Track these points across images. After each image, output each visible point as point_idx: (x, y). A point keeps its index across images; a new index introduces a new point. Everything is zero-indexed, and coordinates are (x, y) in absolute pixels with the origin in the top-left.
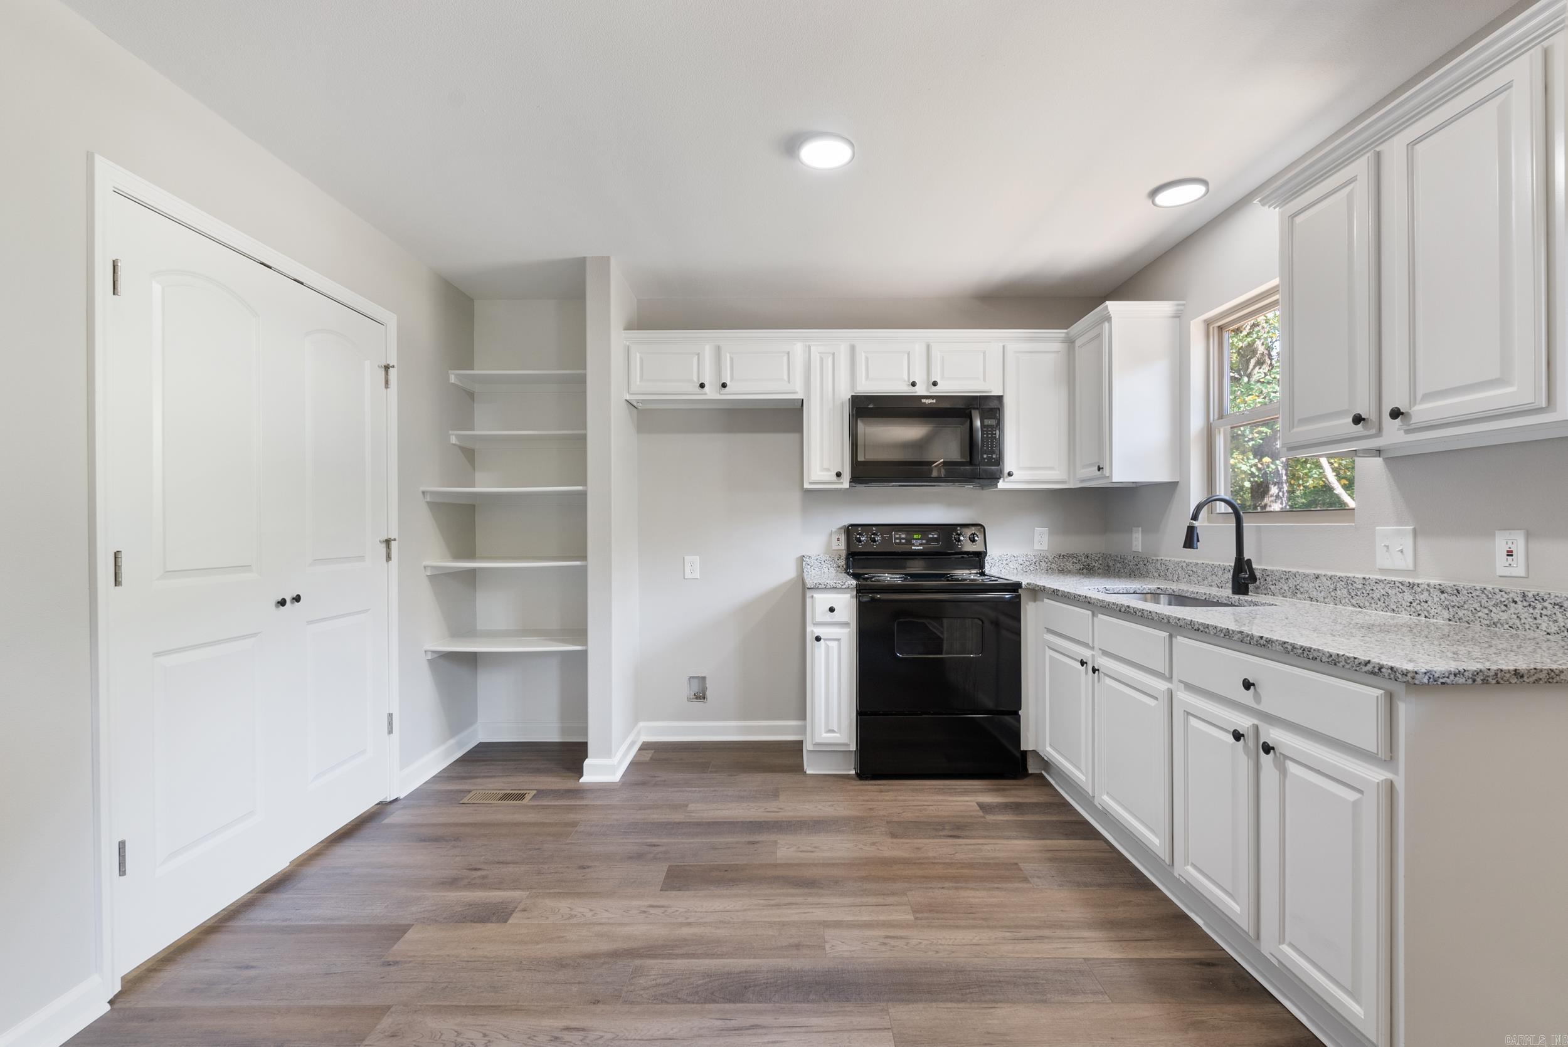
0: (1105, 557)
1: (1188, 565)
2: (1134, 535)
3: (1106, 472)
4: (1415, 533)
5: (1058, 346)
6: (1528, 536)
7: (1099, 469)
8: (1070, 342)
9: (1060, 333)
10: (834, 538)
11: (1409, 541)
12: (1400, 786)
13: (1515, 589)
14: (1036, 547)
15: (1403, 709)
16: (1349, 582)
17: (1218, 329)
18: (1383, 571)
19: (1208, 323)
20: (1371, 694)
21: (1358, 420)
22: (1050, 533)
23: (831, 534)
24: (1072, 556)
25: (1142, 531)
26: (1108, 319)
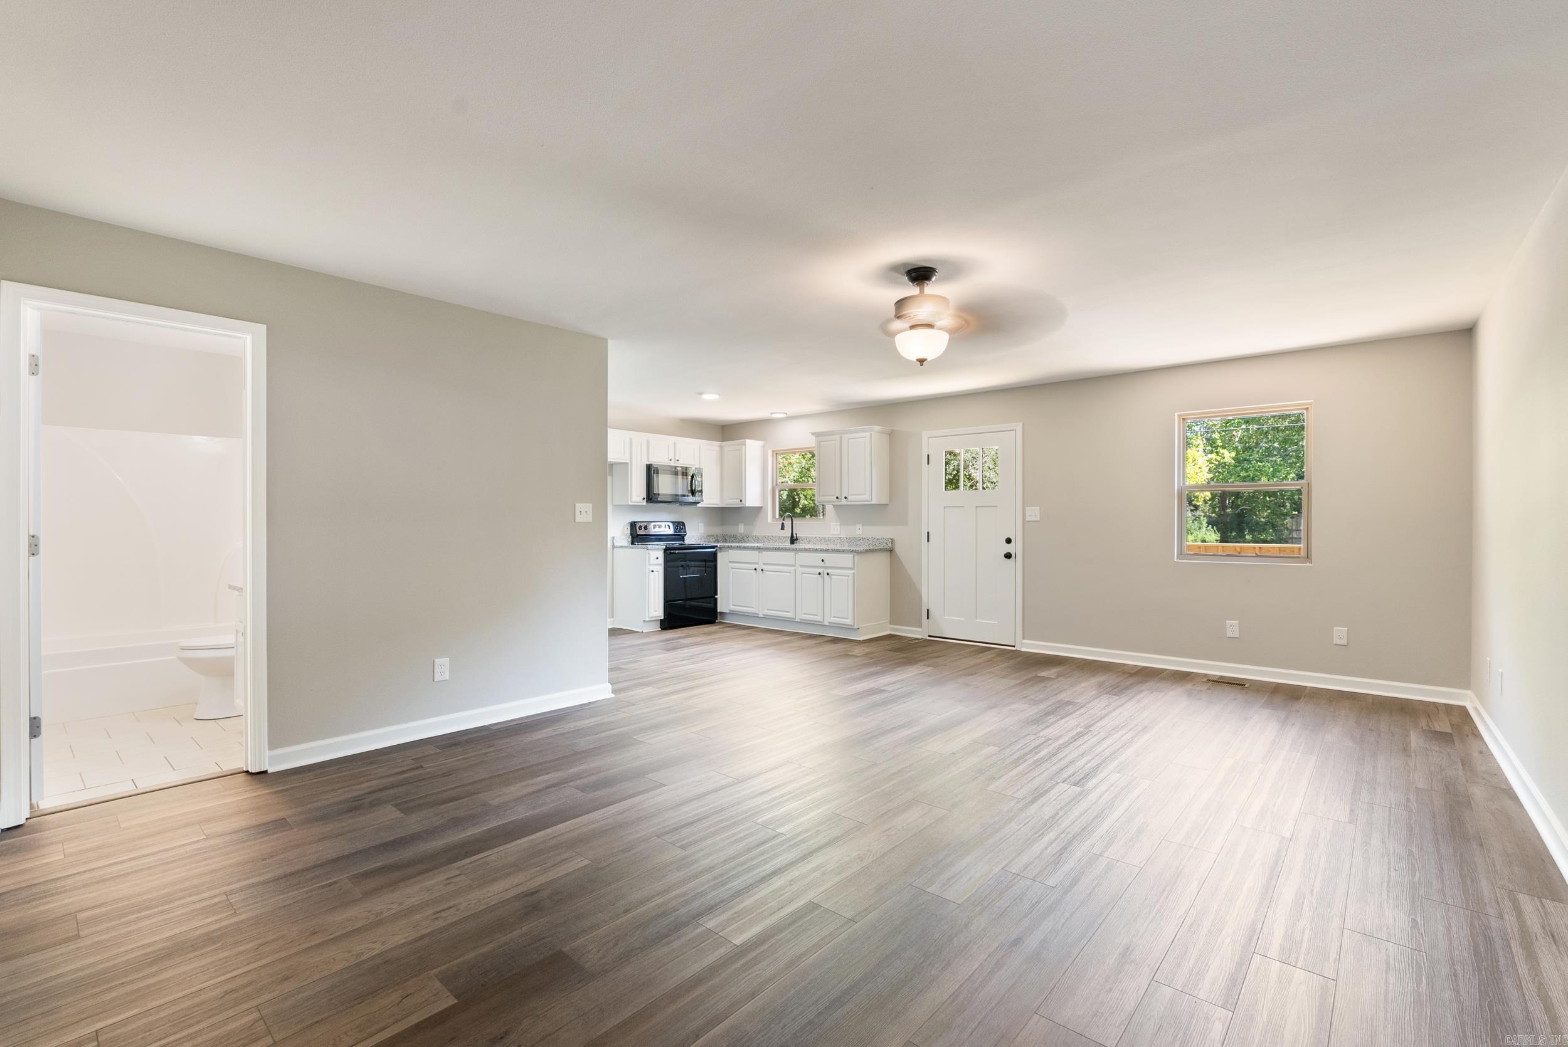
0: (723, 536)
1: (768, 536)
2: (740, 526)
3: (743, 502)
4: (840, 525)
5: (717, 449)
6: (863, 525)
7: (741, 501)
8: (721, 447)
9: (716, 444)
10: (626, 528)
11: (838, 527)
12: (855, 572)
13: (861, 537)
14: (700, 532)
15: (856, 558)
16: (825, 538)
17: (776, 454)
18: (833, 535)
19: (773, 451)
20: (851, 556)
21: (837, 498)
22: (705, 526)
23: (624, 525)
24: (712, 536)
25: (744, 525)
26: (745, 445)
